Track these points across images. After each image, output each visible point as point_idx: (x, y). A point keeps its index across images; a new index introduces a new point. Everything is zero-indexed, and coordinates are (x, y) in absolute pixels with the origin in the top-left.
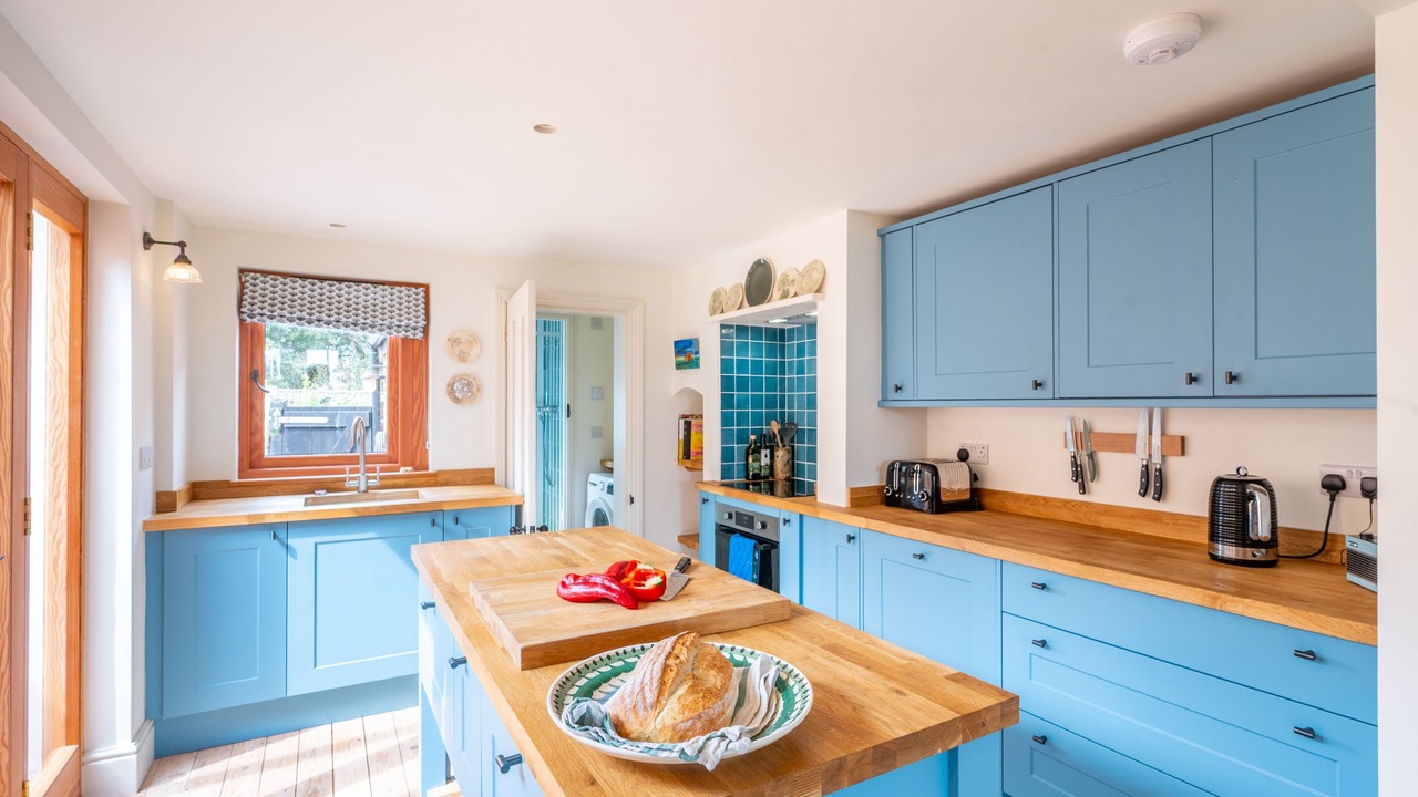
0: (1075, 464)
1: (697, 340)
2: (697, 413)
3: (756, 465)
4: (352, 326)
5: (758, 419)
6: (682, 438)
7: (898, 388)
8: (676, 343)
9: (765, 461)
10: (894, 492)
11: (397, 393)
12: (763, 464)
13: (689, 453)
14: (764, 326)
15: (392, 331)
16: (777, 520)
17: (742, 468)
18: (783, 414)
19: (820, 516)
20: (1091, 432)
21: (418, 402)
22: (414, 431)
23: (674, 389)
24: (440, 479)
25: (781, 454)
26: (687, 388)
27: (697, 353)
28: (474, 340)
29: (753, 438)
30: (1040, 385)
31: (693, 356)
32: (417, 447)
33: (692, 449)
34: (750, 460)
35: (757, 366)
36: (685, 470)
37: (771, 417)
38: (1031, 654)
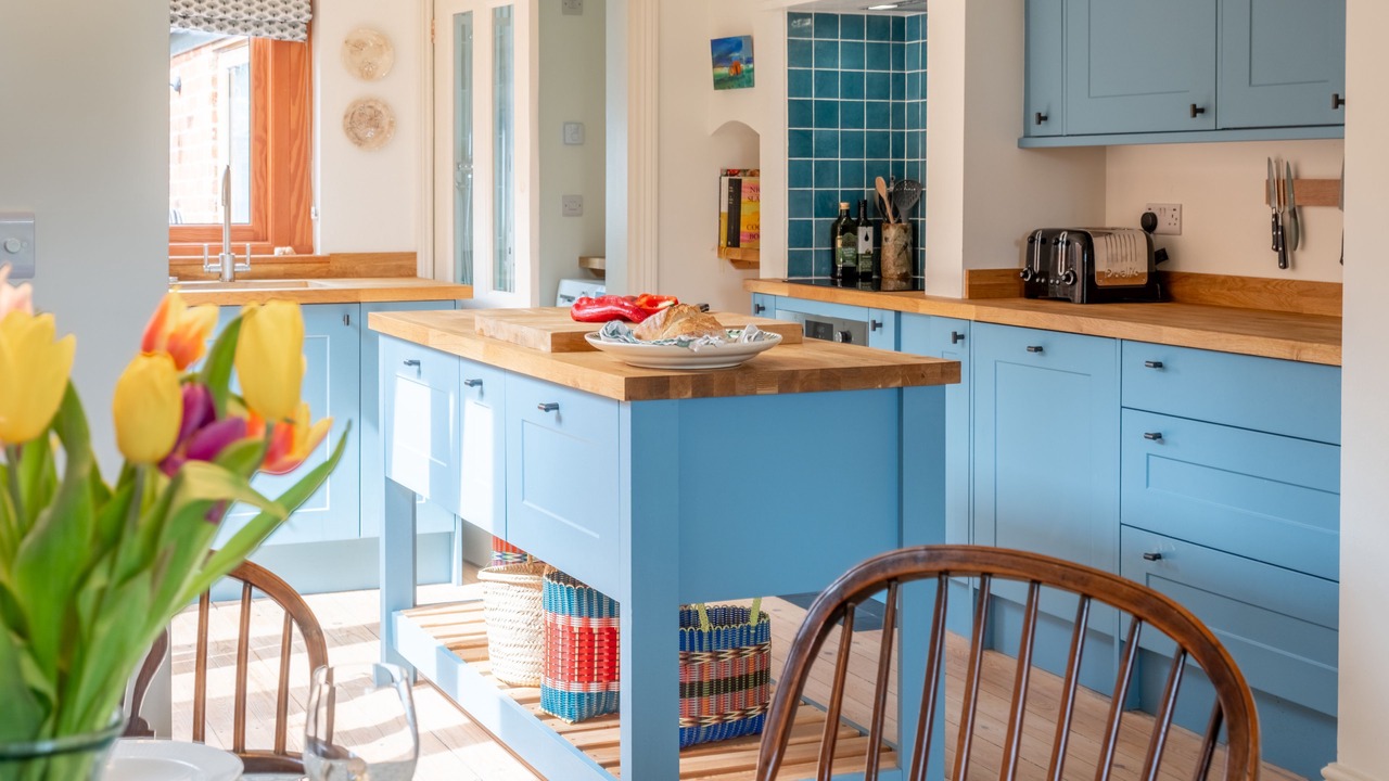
0: (1276, 226)
1: (749, 39)
2: (751, 167)
3: (849, 252)
4: (205, 24)
5: (854, 174)
6: (725, 209)
7: (1041, 118)
8: (715, 43)
9: (864, 246)
10: (1034, 276)
11: (266, 131)
12: (861, 251)
13: (736, 235)
14: (865, 13)
15: (262, 29)
16: (864, 325)
17: (826, 259)
18: (899, 167)
19: (921, 311)
20: (1297, 177)
21: (297, 142)
22: (292, 190)
23: (713, 123)
24: (334, 266)
25: (891, 233)
26: (737, 122)
27: (750, 60)
28: (384, 43)
29: (844, 206)
30: (1202, 111)
31: (743, 67)
32: (296, 216)
33: (743, 228)
34: (839, 243)
35: (852, 85)
36: (731, 267)
37: (874, 171)
38: (1148, 455)
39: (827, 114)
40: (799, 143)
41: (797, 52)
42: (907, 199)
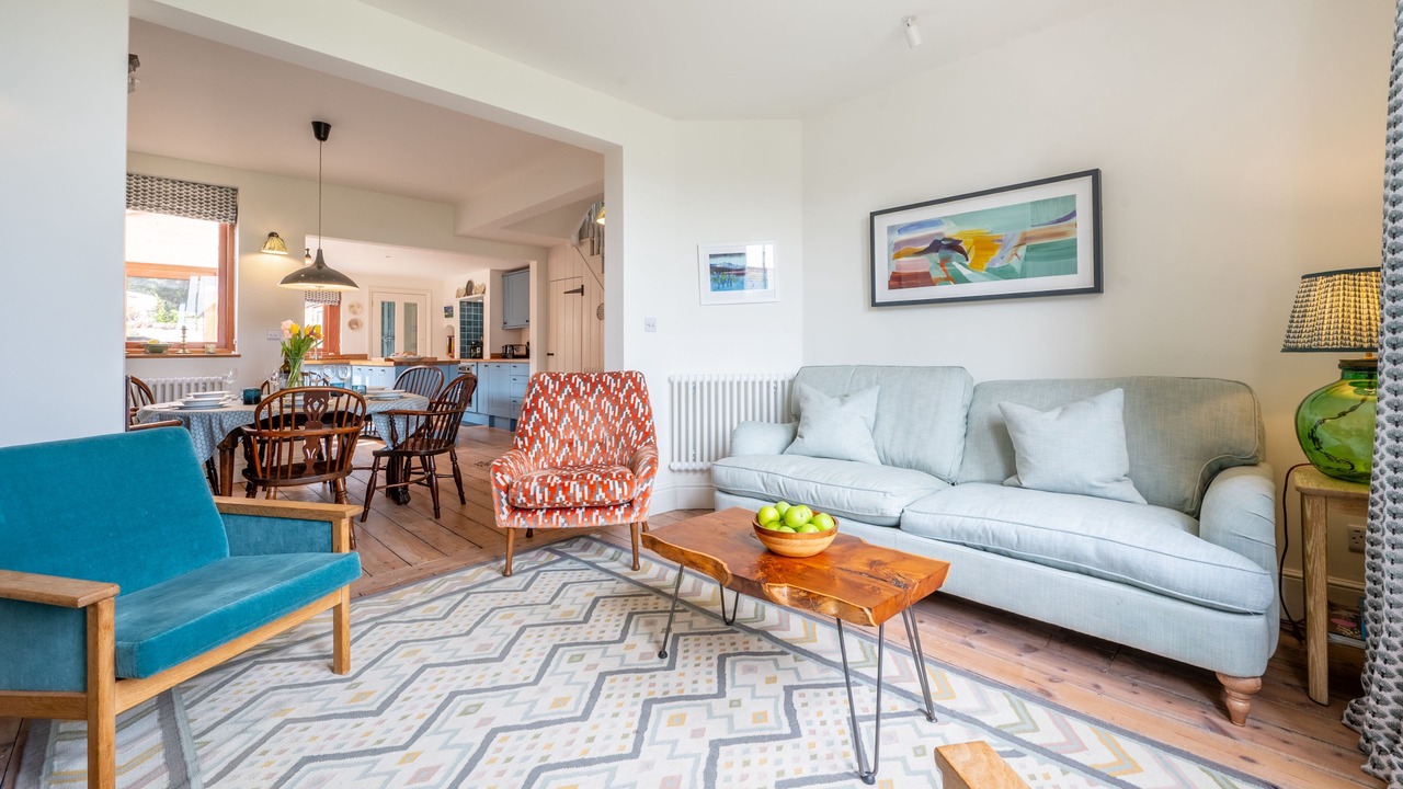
1: (452, 307)
2: (453, 335)
3: (471, 352)
6: (448, 343)
7: (504, 323)
8: (445, 308)
10: (503, 354)
11: (327, 326)
12: (478, 352)
13: (451, 350)
15: (326, 302)
17: (466, 353)
19: (482, 362)
21: (336, 329)
22: (334, 340)
23: (445, 325)
25: (477, 347)
26: (450, 325)
28: (359, 306)
29: (473, 343)
31: (451, 313)
32: (335, 345)
39: (469, 323)
40: (462, 329)
41: (462, 310)
42: (481, 345)
